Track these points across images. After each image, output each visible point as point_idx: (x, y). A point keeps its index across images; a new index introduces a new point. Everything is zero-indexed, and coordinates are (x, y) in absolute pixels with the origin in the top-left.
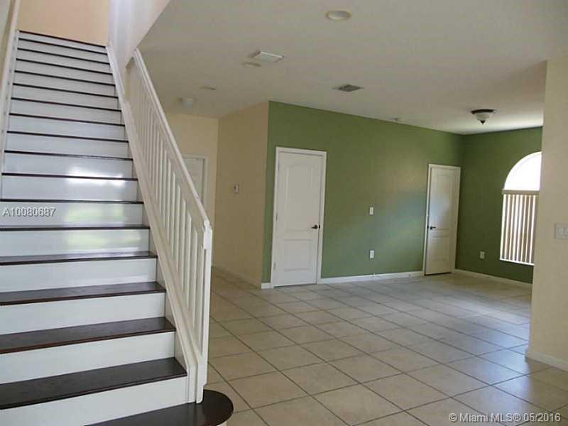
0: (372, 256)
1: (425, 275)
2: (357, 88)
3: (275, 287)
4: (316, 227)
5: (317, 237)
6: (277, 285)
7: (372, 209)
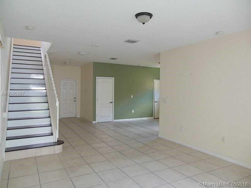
0: (133, 112)
1: (154, 118)
2: (116, 59)
3: (98, 123)
4: (111, 103)
5: (112, 106)
6: (98, 122)
7: (132, 96)
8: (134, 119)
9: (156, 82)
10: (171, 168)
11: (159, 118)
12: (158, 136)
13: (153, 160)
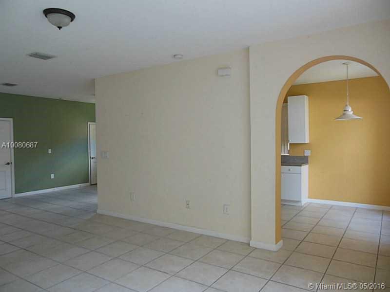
1: (91, 185)
2: (14, 85)
4: (8, 164)
5: (10, 170)
7: (50, 150)
8: (56, 189)
9: (92, 126)
10: (116, 258)
11: (96, 184)
12: (96, 212)
13: (88, 251)
